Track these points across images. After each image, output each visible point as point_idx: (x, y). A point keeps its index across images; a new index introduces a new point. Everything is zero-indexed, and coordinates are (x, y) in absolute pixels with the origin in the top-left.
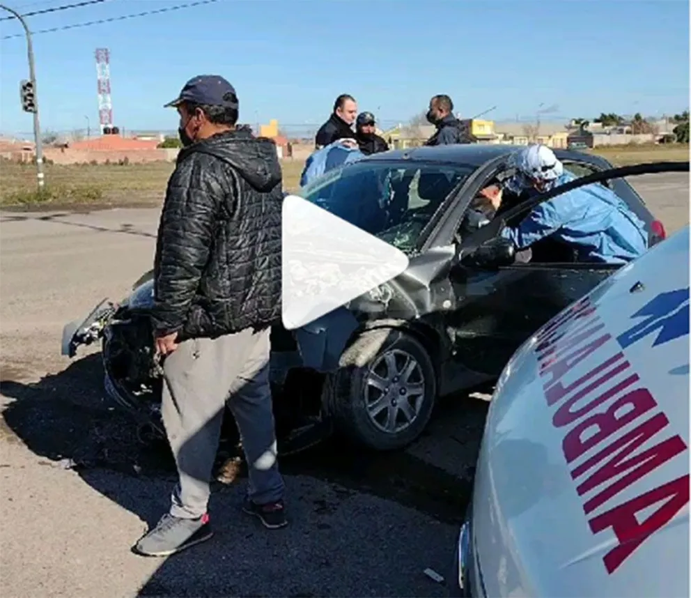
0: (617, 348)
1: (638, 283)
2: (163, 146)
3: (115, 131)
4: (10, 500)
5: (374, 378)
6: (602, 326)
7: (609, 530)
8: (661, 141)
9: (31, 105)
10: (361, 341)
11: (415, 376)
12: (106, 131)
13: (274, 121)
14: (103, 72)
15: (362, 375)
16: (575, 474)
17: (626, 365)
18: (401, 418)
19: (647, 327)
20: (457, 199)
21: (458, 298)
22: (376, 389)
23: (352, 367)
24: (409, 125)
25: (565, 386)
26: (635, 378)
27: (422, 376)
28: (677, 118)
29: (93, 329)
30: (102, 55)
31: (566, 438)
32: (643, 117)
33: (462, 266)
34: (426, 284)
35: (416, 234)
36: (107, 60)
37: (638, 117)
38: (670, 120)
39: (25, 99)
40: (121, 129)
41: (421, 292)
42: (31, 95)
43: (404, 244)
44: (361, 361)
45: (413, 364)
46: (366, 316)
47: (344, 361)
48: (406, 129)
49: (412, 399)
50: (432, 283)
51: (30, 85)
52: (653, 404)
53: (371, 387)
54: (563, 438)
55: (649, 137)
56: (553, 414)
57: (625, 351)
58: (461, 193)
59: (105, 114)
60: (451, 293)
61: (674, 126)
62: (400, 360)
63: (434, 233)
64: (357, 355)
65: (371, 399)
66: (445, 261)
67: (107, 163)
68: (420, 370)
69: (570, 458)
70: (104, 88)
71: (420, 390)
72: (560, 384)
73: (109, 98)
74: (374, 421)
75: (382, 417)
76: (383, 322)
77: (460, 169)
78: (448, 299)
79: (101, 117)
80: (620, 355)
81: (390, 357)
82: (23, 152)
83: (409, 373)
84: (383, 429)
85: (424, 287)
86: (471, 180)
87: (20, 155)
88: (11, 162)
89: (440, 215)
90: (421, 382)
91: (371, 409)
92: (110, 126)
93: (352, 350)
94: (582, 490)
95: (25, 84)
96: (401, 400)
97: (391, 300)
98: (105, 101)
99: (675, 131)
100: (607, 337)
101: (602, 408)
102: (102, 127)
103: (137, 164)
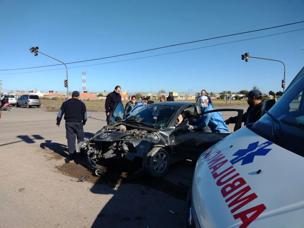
0: (231, 165)
1: (232, 145)
2: (98, 96)
3: (86, 92)
4: (63, 190)
5: (155, 160)
6: (224, 157)
7: (239, 219)
8: (217, 99)
9: (67, 86)
10: (152, 150)
11: (165, 159)
12: (84, 92)
13: (125, 91)
14: (84, 77)
15: (152, 159)
16: (227, 201)
17: (234, 170)
18: (162, 169)
19: (238, 159)
20: (175, 116)
21: (176, 139)
22: (156, 162)
23: (150, 157)
24: (158, 93)
25: (218, 173)
26: (238, 174)
27: (167, 159)
28: (221, 93)
29: (84, 145)
30: (84, 73)
31: (222, 189)
32: (213, 93)
33: (177, 132)
34: (168, 136)
35: (166, 124)
36: (85, 75)
37: (212, 93)
38: (219, 94)
39: (65, 84)
40: (88, 92)
41: (167, 138)
42: (67, 83)
43: (163, 126)
44: (152, 155)
45: (165, 156)
46: (154, 144)
47: (148, 155)
48: (157, 94)
49: (164, 165)
50: (170, 136)
51: (67, 81)
52: (245, 183)
53: (154, 162)
54: (221, 190)
55: (214, 98)
56: (216, 182)
57: (234, 165)
58: (177, 113)
59: (84, 88)
60: (174, 138)
61: (220, 95)
62: (162, 155)
63: (170, 123)
64: (151, 154)
65: (155, 165)
66: (173, 131)
67: (84, 100)
68: (166, 157)
69: (224, 196)
70: (84, 81)
71: (167, 162)
72: (216, 173)
73: (85, 84)
74: (155, 170)
75: (157, 169)
76: (158, 145)
77: (175, 108)
78: (173, 140)
79: (83, 88)
80: (232, 167)
81: (159, 154)
82: (63, 96)
83: (164, 158)
84: (157, 172)
85: (168, 137)
86: (179, 110)
87: (62, 97)
88: (60, 99)
89: (171, 119)
90: (167, 160)
91: (155, 167)
92: (85, 91)
93: (150, 152)
94: (230, 206)
95: (65, 80)
96: (162, 165)
97: (160, 140)
98: (84, 84)
99: (220, 96)
100: (227, 161)
101: (231, 182)
102: (83, 91)
103: (92, 100)
